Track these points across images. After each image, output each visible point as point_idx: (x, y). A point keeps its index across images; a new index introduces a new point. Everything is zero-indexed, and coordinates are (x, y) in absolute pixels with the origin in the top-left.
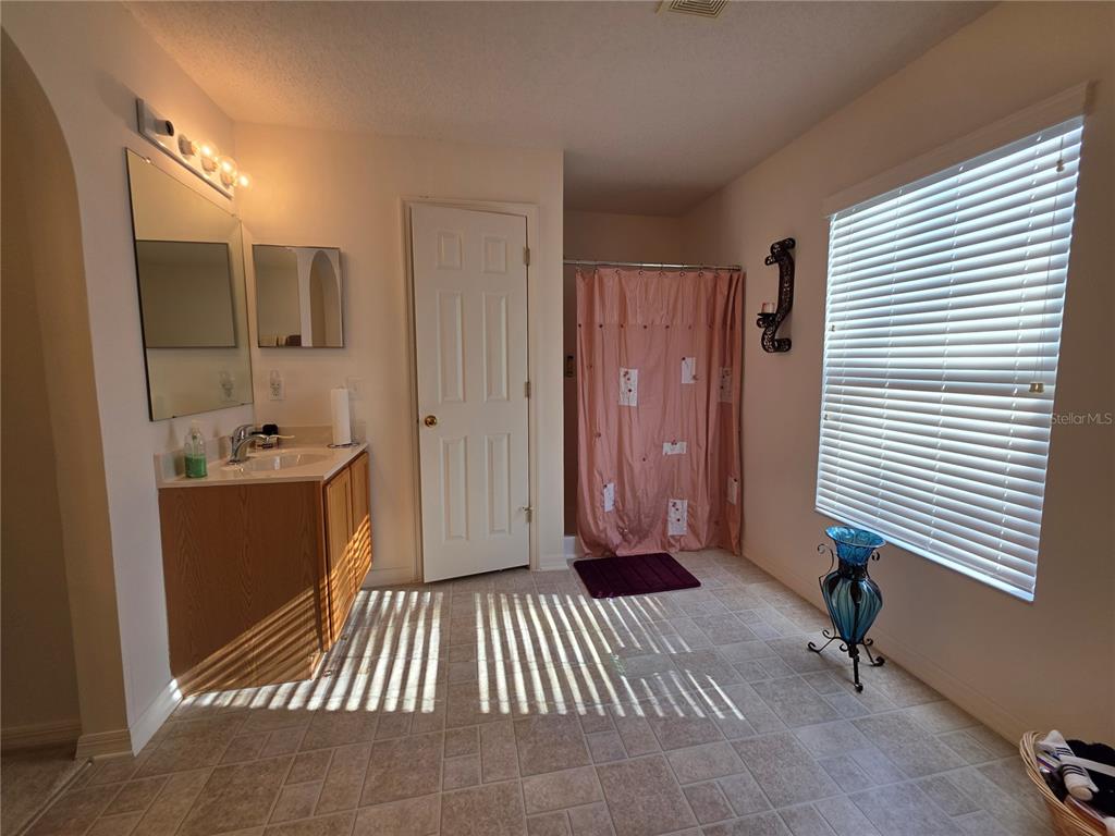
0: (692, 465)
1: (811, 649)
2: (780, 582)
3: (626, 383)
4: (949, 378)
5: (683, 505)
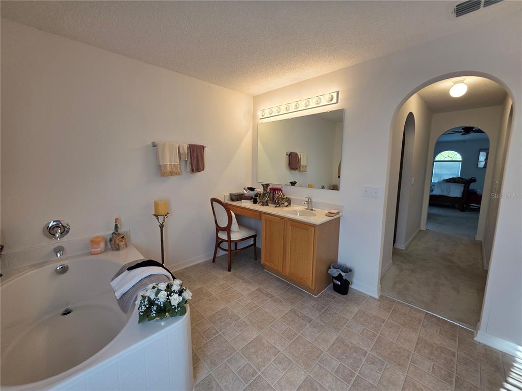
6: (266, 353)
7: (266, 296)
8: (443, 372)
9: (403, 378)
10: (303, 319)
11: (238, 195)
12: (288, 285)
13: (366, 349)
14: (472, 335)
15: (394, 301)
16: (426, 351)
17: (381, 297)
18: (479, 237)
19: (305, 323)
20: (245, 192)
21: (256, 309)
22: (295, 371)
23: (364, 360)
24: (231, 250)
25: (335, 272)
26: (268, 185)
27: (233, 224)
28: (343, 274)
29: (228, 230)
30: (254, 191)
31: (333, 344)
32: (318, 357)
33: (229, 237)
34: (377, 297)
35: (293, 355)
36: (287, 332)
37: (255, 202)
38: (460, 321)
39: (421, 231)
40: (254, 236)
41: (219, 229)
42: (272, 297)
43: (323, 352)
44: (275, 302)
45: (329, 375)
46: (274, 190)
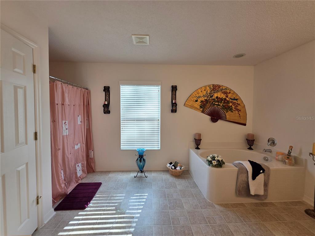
0: (81, 150)
1: (135, 177)
2: (112, 171)
3: (65, 126)
4: (146, 119)
5: (80, 165)
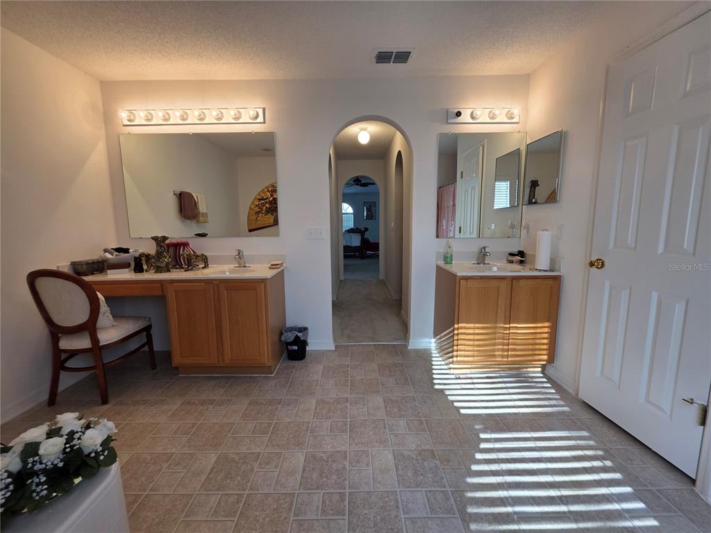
6: (243, 467)
7: (203, 405)
8: (402, 380)
9: (381, 400)
10: (270, 405)
11: (93, 263)
12: (229, 378)
13: (346, 396)
14: (406, 346)
15: (348, 346)
16: (387, 372)
17: (336, 347)
18: (382, 277)
19: (275, 408)
20: (108, 256)
21: (195, 429)
22: (290, 458)
23: (348, 405)
24: (103, 365)
25: (290, 337)
26: (165, 238)
27: (100, 316)
28: (300, 334)
29: (89, 327)
30: (128, 253)
31: (316, 409)
32: (307, 430)
33: (95, 340)
34: (334, 348)
35: (279, 446)
36: (258, 428)
37: (138, 269)
38: (396, 340)
39: (341, 281)
40: (147, 329)
41: (56, 331)
42: (212, 402)
43: (309, 423)
44: (220, 406)
45: (326, 438)
46: (177, 246)
